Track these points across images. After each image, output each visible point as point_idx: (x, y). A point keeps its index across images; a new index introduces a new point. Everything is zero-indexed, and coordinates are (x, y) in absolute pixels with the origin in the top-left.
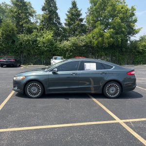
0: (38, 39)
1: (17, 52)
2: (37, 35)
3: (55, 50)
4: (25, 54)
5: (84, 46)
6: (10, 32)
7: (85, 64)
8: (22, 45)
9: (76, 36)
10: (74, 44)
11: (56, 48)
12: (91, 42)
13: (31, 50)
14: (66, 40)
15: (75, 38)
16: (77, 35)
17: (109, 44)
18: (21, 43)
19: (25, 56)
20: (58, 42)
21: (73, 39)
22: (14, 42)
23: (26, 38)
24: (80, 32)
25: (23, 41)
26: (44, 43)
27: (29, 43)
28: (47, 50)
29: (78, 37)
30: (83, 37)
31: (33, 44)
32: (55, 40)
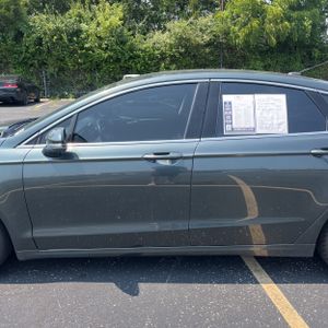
0: (84, 26)
1: (31, 65)
2: (80, 16)
3: (131, 57)
4: (51, 70)
5: (208, 44)
6: (8, 10)
7: (226, 98)
8: (41, 45)
9: (187, 19)
10: (182, 41)
11: (132, 51)
12: (227, 33)
13: (67, 59)
14: (159, 28)
15: (184, 23)
16: (189, 15)
17: (278, 38)
18: (41, 39)
19: (52, 75)
20: (137, 35)
21: (177, 26)
22: (19, 36)
23: (51, 26)
24: (196, 8)
25: (45, 34)
26: (100, 38)
27: (61, 38)
28: (110, 57)
29: (191, 19)
30: (207, 20)
31: (70, 41)
32: (129, 30)
